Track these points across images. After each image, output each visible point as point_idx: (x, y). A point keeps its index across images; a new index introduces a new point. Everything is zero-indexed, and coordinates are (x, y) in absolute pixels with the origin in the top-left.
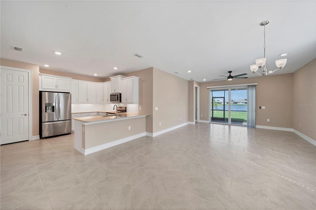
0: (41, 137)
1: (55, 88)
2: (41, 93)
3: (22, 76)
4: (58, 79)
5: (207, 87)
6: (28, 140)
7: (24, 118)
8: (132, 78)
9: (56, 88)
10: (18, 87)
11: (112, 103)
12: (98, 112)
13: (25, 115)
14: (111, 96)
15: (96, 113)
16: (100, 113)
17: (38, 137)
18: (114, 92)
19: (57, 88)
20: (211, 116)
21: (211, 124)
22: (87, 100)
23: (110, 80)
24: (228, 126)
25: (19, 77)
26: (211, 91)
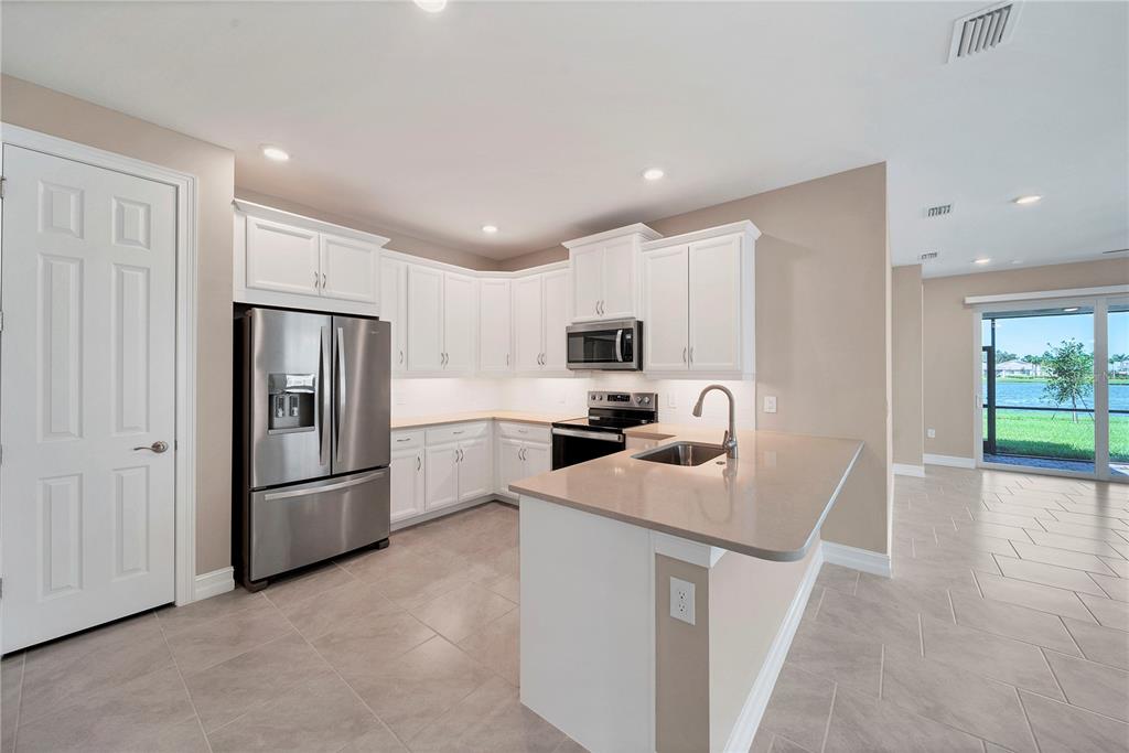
0: (242, 577)
1: (311, 289)
2: (242, 312)
3: (141, 204)
4: (329, 242)
5: (969, 300)
6: (171, 605)
7: (147, 467)
8: (737, 235)
9: (316, 293)
10: (114, 273)
11: (573, 373)
12: (494, 419)
13: (157, 448)
14: (570, 335)
15: (484, 424)
16: (502, 424)
17: (224, 577)
18: (594, 317)
19: (324, 293)
20: (985, 436)
21: (986, 476)
22: (444, 357)
23: (563, 254)
24: (1092, 487)
25: (121, 210)
26: (986, 316)
